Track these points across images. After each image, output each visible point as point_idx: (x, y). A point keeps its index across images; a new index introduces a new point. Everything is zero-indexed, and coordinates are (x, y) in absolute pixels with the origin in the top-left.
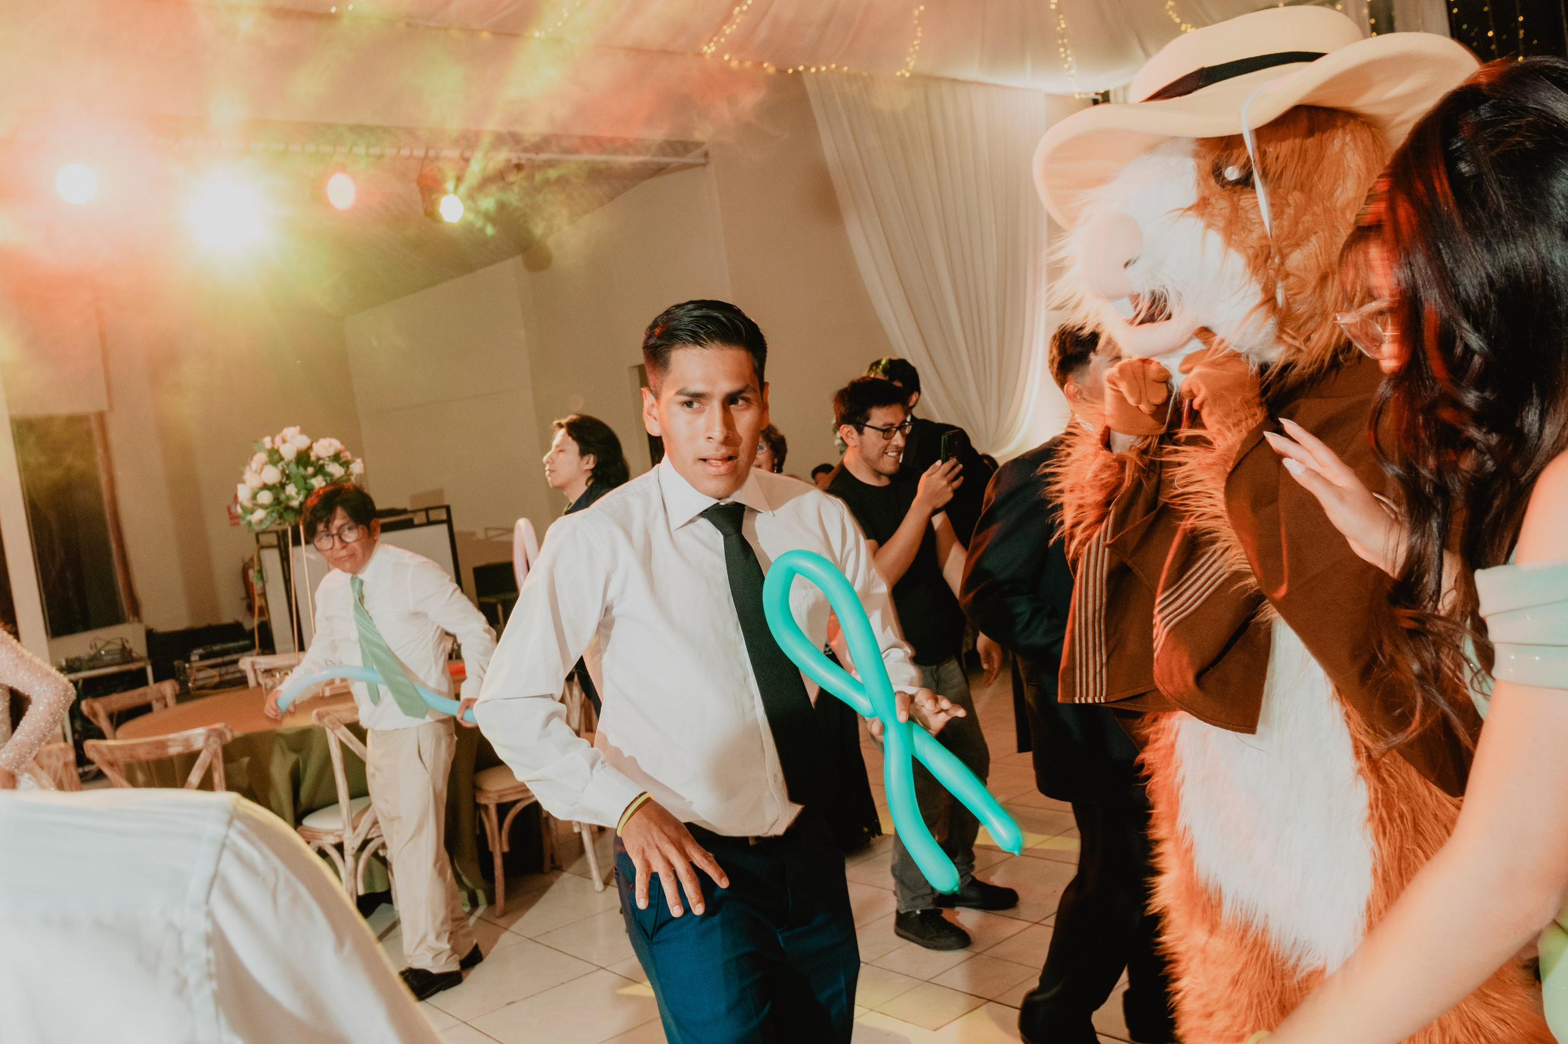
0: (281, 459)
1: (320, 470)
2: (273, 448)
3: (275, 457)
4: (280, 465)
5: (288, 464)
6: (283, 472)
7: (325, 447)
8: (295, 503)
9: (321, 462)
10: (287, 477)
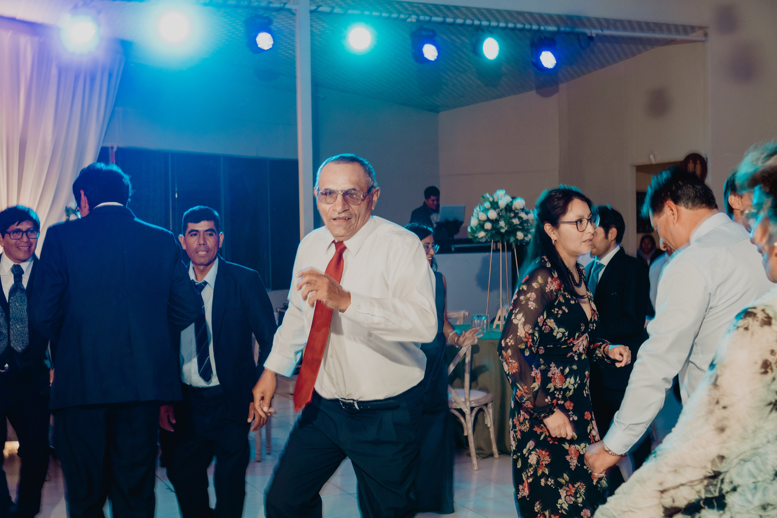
0: (498, 207)
1: (516, 215)
2: (493, 201)
3: (494, 205)
4: (497, 210)
5: (501, 211)
6: (498, 214)
7: (519, 203)
8: (503, 231)
9: (517, 211)
10: (500, 216)
